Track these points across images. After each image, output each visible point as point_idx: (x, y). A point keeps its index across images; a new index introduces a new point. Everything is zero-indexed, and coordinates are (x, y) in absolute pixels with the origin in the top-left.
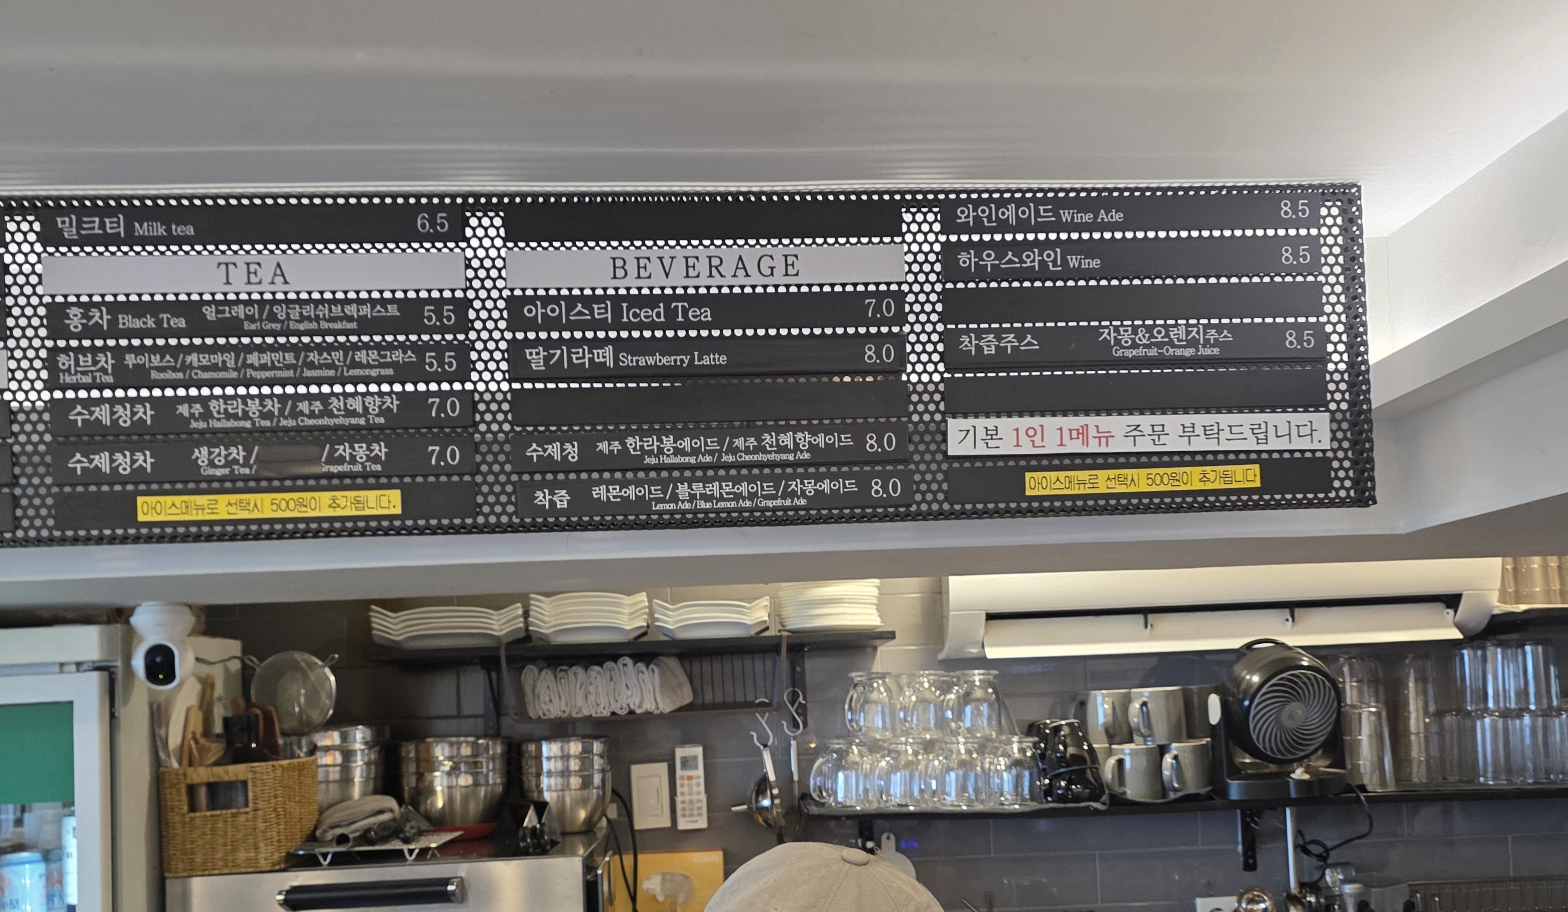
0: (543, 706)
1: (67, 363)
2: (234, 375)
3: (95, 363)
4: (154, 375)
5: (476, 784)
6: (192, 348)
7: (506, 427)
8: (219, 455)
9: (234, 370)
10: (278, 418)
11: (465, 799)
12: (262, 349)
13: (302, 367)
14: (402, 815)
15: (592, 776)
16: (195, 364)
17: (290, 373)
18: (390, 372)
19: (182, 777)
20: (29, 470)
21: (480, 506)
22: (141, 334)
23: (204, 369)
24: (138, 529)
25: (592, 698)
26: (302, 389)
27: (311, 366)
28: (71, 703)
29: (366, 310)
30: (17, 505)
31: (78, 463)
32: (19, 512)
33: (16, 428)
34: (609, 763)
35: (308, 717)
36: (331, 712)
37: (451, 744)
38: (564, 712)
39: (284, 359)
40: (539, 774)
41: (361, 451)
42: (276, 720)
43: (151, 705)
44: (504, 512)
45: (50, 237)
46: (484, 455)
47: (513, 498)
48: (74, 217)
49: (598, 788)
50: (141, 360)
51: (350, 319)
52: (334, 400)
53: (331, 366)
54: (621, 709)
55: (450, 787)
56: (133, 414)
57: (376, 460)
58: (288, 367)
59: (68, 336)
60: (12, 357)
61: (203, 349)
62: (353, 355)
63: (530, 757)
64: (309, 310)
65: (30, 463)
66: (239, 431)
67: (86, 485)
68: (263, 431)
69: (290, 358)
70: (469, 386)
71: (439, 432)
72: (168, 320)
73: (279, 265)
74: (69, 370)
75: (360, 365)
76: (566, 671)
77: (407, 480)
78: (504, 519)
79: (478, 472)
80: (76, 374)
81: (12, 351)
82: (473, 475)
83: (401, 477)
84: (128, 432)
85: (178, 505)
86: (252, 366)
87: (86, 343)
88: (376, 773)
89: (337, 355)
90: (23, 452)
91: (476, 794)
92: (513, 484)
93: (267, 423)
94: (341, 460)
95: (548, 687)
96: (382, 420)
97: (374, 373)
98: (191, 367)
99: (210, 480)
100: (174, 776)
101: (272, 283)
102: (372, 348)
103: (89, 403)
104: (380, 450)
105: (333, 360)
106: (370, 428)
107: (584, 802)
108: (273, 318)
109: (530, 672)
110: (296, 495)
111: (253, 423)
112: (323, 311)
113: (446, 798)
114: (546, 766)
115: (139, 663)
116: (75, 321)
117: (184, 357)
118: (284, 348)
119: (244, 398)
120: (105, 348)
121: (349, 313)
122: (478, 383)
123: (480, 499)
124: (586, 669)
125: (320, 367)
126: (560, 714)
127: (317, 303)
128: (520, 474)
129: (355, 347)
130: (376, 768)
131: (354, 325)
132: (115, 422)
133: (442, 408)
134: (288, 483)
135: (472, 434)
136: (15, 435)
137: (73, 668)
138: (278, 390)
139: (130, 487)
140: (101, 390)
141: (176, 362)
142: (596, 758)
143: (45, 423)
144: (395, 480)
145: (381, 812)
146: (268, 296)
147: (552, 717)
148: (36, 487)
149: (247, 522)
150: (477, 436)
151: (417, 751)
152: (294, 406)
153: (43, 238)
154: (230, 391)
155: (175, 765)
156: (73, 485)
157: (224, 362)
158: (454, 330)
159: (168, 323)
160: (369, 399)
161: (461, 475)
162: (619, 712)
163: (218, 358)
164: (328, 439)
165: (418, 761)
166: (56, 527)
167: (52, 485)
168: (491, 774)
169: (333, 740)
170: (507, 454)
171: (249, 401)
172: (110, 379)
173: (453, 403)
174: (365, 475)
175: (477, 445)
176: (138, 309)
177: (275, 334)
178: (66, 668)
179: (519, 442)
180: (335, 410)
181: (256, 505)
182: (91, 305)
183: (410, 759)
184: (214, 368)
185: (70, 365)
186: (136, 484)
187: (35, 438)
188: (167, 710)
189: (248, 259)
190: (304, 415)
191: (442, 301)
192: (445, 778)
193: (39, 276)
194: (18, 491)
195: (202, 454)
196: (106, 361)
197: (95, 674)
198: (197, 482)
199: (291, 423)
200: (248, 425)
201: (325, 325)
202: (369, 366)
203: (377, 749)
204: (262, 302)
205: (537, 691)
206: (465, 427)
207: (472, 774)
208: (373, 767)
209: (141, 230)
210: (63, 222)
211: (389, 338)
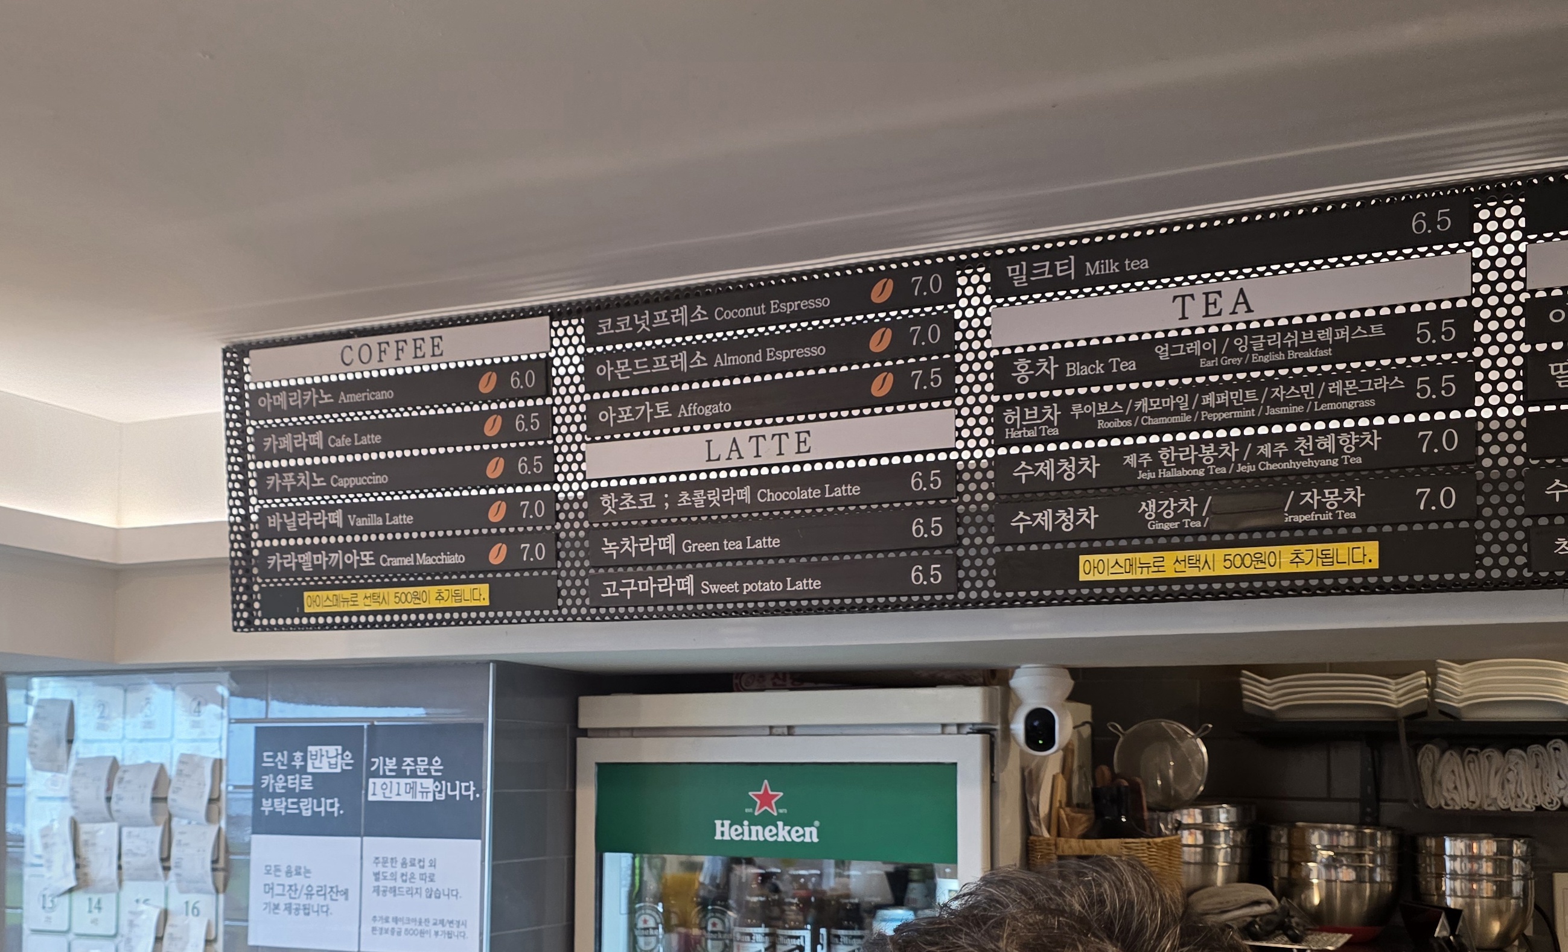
0: (1445, 794)
1: (1013, 418)
2: (1187, 418)
3: (1041, 415)
4: (1101, 424)
5: (1360, 880)
6: (1141, 393)
7: (1519, 460)
8: (1168, 507)
9: (1188, 413)
10: (1236, 463)
11: (1347, 897)
12: (1218, 387)
13: (1265, 405)
14: (1282, 908)
15: (1509, 884)
16: (1145, 410)
17: (1251, 413)
18: (1371, 403)
19: (1053, 848)
20: (972, 530)
21: (1481, 558)
22: (1088, 382)
23: (1154, 414)
24: (1079, 590)
25: (1511, 787)
26: (1263, 430)
27: (1276, 403)
28: (955, 764)
29: (1343, 334)
30: (959, 567)
31: (1020, 521)
32: (961, 574)
33: (961, 488)
34: (1533, 869)
35: (1176, 791)
36: (1202, 788)
37: (1331, 832)
38: (1473, 802)
39: (1244, 397)
40: (1440, 875)
41: (1332, 497)
42: (1143, 794)
43: (1023, 770)
44: (1512, 564)
45: (1000, 289)
46: (1487, 496)
47: (1525, 548)
48: (1024, 263)
49: (1517, 898)
50: (1089, 409)
51: (1323, 345)
52: (1302, 441)
53: (1300, 401)
54: (1551, 803)
55: (1328, 881)
56: (1079, 467)
57: (1351, 506)
58: (1248, 406)
59: (1014, 389)
60: (959, 416)
61: (1154, 392)
62: (1327, 386)
63: (1430, 854)
64: (1275, 340)
65: (973, 523)
66: (1189, 480)
67: (1027, 544)
68: (1216, 479)
69: (1251, 395)
70: (1471, 413)
71: (1429, 472)
72: (1118, 364)
73: (1241, 291)
74: (1014, 425)
75: (1334, 398)
76: (1476, 753)
77: (1387, 529)
78: (1512, 573)
79: (1479, 516)
80: (1021, 429)
81: (959, 408)
82: (1472, 521)
83: (1379, 526)
84: (1071, 487)
85: (1122, 563)
86: (1207, 408)
87: (1032, 395)
88: (1242, 858)
89: (1307, 389)
90: (967, 512)
91: (1360, 894)
92: (1526, 530)
93: (1224, 470)
94: (1308, 509)
95: (1453, 771)
96: (1359, 460)
97: (1351, 406)
98: (1140, 413)
99: (1156, 535)
100: (1044, 846)
101: (1234, 313)
102: (1349, 377)
103: (1033, 458)
104: (1355, 495)
105: (1302, 394)
106: (1342, 470)
107: (1498, 913)
108: (1233, 352)
109: (1428, 754)
110: (1252, 550)
111: (1207, 471)
112: (1292, 339)
113: (1324, 894)
114: (1449, 865)
115: (1019, 727)
116: (1022, 373)
117: (1133, 404)
118: (1243, 385)
119: (1198, 443)
120: (1051, 399)
121: (1322, 339)
122: (1481, 410)
123: (1480, 549)
124: (1504, 753)
125: (1286, 403)
126: (1468, 805)
127: (1284, 330)
128: (1535, 517)
129: (1328, 377)
130: (1242, 853)
131: (1328, 352)
132: (1059, 477)
133: (1435, 441)
134: (1243, 536)
135: (1473, 472)
136: (960, 495)
137: (954, 729)
138: (1235, 432)
139: (1071, 545)
140: (1045, 444)
141: (1125, 409)
142: (1516, 862)
143: (989, 481)
144: (1372, 529)
145: (1258, 903)
146: (1227, 328)
147: (1457, 808)
148: (978, 548)
149: (1196, 580)
150: (1480, 474)
151: (1289, 837)
152: (1254, 450)
153: (994, 290)
154: (1181, 437)
155: (1046, 834)
156: (1015, 545)
157: (1177, 405)
158: (1453, 349)
159: (1118, 367)
160: (1344, 436)
161: (1456, 522)
162: (1548, 807)
163: (1170, 402)
164: (1292, 486)
165: (1290, 847)
166: (997, 588)
167: (994, 545)
168: (1378, 870)
169: (1195, 819)
170: (1518, 494)
171: (1203, 446)
172: (1055, 432)
173: (1450, 435)
174: (1335, 525)
175: (1479, 484)
176: (1086, 354)
177: (1234, 370)
178: (949, 729)
179: (1537, 479)
180: (1302, 451)
181: (1206, 562)
182: (1038, 354)
183: (1280, 845)
184: (1165, 412)
185: (1016, 420)
186: (1078, 541)
187: (979, 497)
188: (1038, 777)
189: (1207, 288)
190: (1267, 459)
191: (1439, 314)
192: (1323, 870)
193: (988, 329)
194: (961, 552)
195: (1149, 508)
196: (1052, 413)
197: (979, 736)
198: (1142, 538)
199: (1250, 469)
200: (1201, 473)
201: (1293, 355)
202: (1345, 398)
203: (1245, 831)
204: (1221, 336)
205: (1438, 777)
206: (1463, 464)
207: (1355, 868)
208: (1239, 851)
209: (1092, 269)
210: (1014, 271)
211: (1370, 364)
